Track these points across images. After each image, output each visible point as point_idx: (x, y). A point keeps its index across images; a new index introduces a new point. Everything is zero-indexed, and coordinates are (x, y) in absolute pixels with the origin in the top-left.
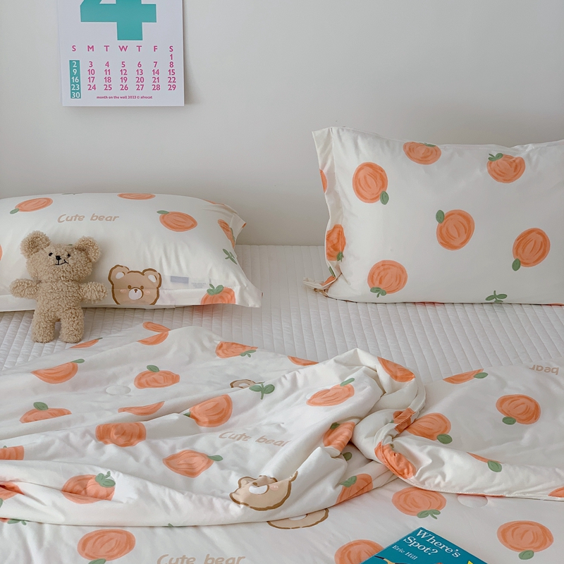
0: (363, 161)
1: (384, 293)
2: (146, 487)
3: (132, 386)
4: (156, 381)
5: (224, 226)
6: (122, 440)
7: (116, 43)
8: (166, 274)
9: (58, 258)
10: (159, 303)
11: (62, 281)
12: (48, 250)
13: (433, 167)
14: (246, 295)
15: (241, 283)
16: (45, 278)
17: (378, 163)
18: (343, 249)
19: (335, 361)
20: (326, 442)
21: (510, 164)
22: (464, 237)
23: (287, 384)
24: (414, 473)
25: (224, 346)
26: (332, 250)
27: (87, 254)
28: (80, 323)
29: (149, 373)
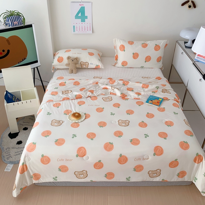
0: (121, 44)
1: (124, 66)
5: (99, 54)
7: (81, 23)
8: (89, 63)
9: (72, 60)
11: (73, 64)
12: (71, 59)
13: (133, 45)
14: (102, 66)
15: (101, 64)
16: (70, 63)
17: (123, 45)
18: (118, 59)
21: (145, 45)
22: (137, 57)
26: (116, 59)
27: (77, 59)
28: (76, 71)
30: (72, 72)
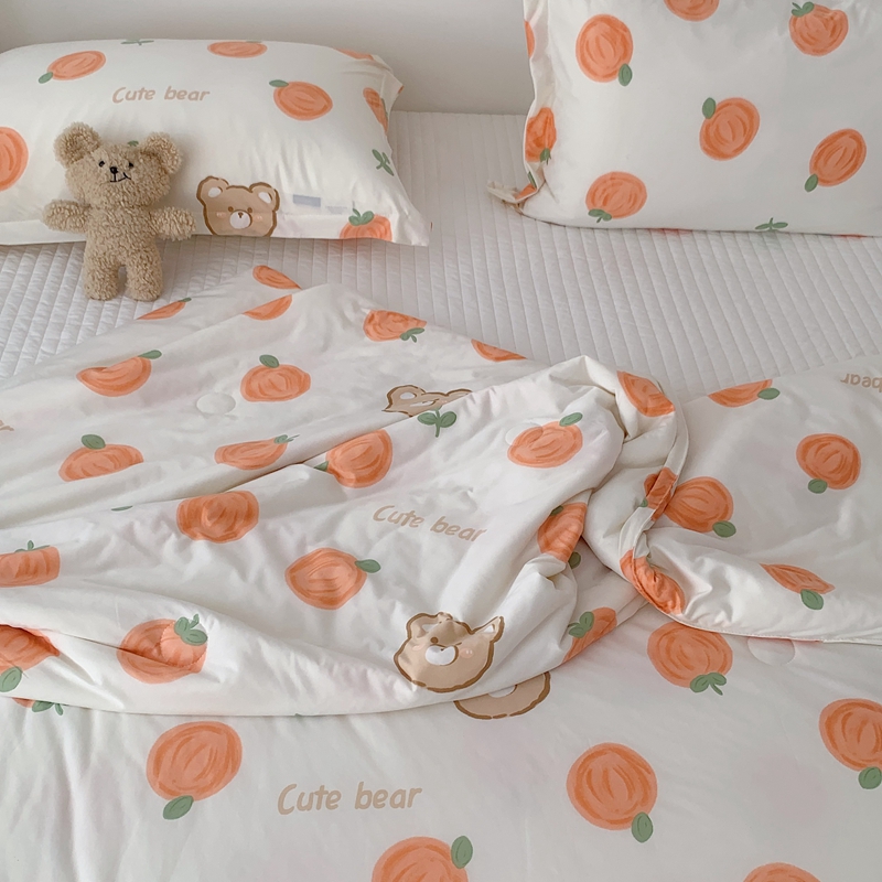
0: (596, 11)
1: (608, 217)
2: (257, 649)
3: (237, 395)
4: (273, 386)
5: (373, 99)
6: (219, 530)
8: (287, 191)
9: (114, 170)
10: (276, 234)
11: (122, 208)
12: (98, 155)
13: (706, 25)
14: (409, 229)
15: (400, 210)
16: (95, 202)
17: (619, 17)
18: (551, 147)
19: (552, 378)
20: (542, 542)
21: (826, 23)
22: (742, 140)
23: (475, 409)
24: (683, 607)
25: (377, 319)
26: (534, 145)
27: (160, 161)
28: (156, 273)
29: (262, 369)
30: (115, 283)
